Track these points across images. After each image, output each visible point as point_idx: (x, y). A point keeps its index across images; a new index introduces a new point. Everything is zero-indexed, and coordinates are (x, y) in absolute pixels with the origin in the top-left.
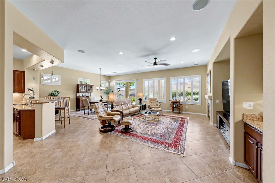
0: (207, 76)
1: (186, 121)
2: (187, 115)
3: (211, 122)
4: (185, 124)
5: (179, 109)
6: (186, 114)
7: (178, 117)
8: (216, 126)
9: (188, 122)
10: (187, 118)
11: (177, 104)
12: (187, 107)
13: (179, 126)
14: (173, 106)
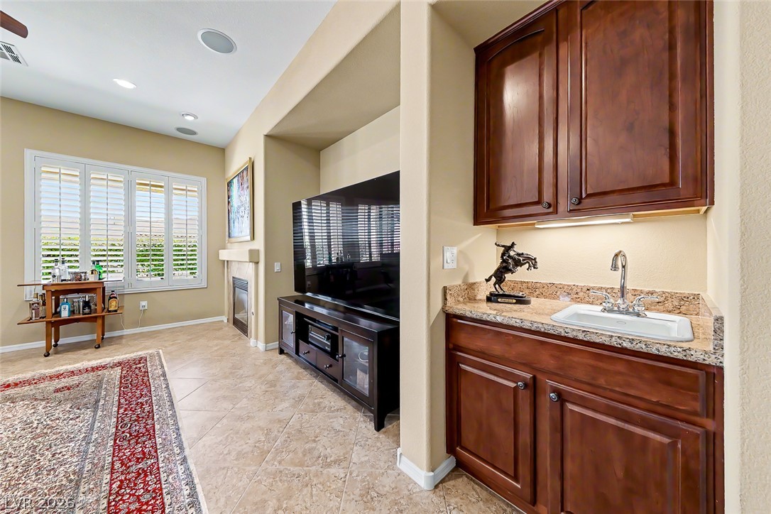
0: (230, 184)
1: (153, 371)
2: (148, 343)
3: (257, 338)
4: (157, 391)
5: (100, 321)
6: (142, 335)
7: (93, 369)
8: (278, 346)
9: (164, 375)
10: (151, 356)
11: (79, 299)
12: (144, 303)
13: (120, 421)
14: (57, 313)
